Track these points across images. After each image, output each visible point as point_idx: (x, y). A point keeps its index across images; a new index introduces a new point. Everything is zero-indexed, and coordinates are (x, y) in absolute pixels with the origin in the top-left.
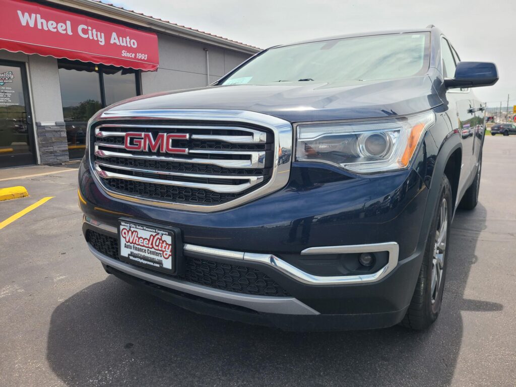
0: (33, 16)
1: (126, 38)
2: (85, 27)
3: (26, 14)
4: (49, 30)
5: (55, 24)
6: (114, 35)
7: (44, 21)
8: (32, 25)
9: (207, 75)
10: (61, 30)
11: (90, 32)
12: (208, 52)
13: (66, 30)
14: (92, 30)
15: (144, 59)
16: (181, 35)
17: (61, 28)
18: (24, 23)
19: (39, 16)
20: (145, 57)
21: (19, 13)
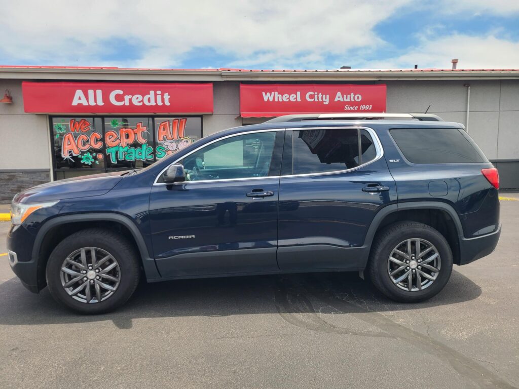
0: (273, 93)
1: (350, 95)
2: (312, 93)
3: (268, 94)
4: (283, 101)
5: (288, 96)
6: (339, 94)
7: (280, 96)
8: (271, 100)
9: (467, 112)
10: (292, 99)
11: (316, 96)
12: (469, 87)
13: (296, 98)
14: (318, 95)
15: (368, 110)
16: (418, 79)
17: (292, 98)
18: (266, 100)
19: (276, 93)
20: (369, 108)
21: (264, 94)
